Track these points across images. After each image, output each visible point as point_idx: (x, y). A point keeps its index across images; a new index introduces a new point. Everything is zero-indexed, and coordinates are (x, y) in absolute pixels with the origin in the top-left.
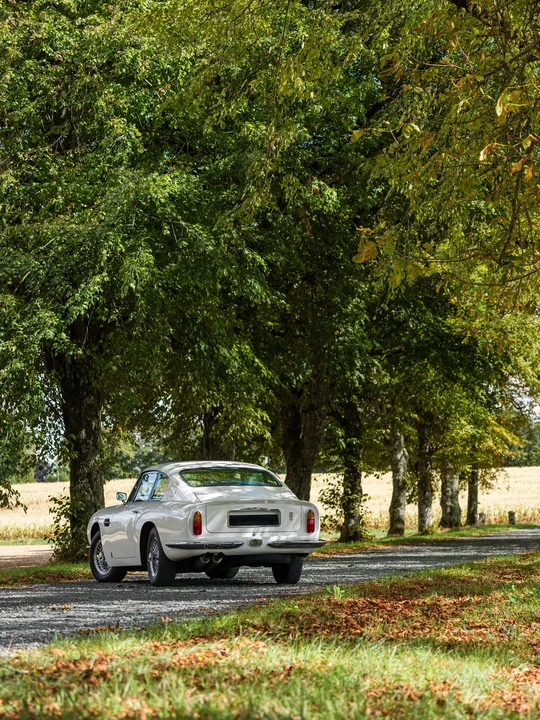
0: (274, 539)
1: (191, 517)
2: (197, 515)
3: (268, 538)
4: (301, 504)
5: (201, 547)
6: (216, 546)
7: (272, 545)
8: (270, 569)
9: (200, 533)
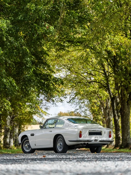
0: (100, 139)
1: (79, 132)
2: (81, 132)
3: (99, 139)
4: (108, 129)
5: (81, 141)
6: (85, 141)
7: (100, 141)
8: (89, 149)
9: (81, 137)
